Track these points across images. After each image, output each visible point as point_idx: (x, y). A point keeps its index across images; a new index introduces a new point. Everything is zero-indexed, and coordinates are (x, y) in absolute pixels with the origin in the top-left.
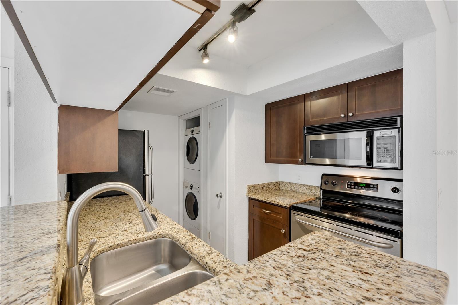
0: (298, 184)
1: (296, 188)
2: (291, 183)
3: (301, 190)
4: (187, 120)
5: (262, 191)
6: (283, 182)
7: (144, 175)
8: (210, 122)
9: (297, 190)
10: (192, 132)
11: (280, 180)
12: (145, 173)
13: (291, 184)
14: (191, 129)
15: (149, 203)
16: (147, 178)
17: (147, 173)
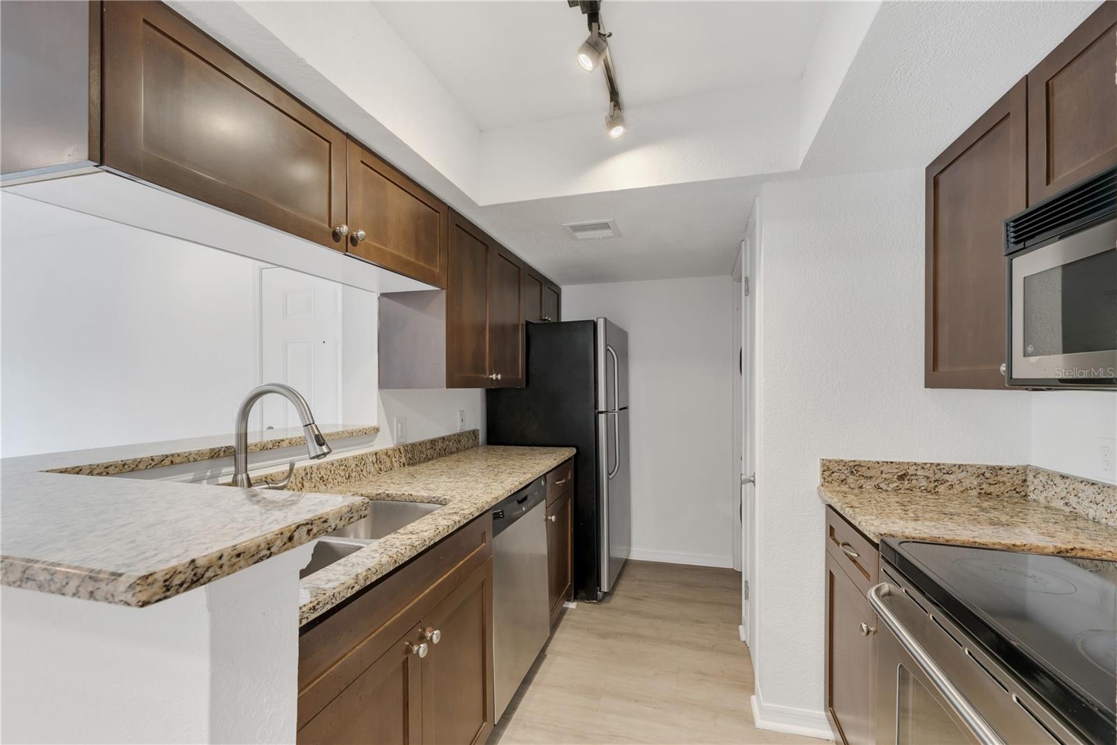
0: (1093, 484)
1: (1086, 503)
2: (1067, 478)
3: (1105, 514)
9: (1092, 514)
13: (1068, 481)
15: (609, 474)
16: (602, 418)
17: (602, 407)
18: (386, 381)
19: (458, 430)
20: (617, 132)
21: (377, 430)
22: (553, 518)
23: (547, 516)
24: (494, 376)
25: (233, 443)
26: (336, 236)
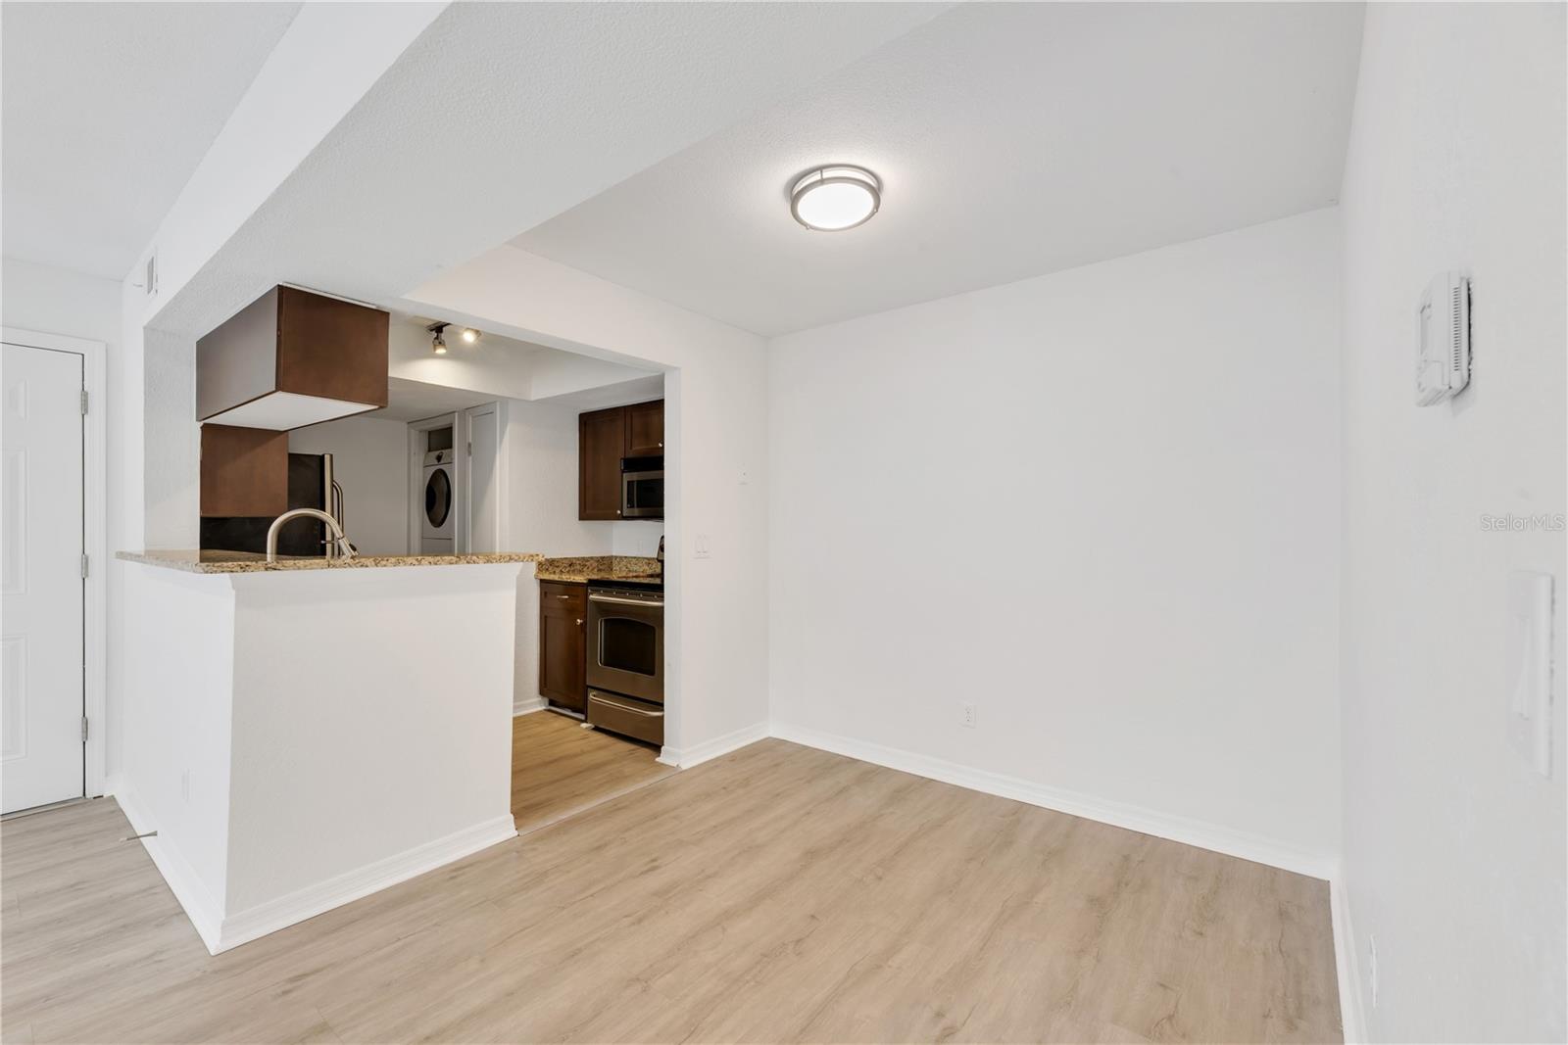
4: (430, 433)
5: (568, 572)
6: (616, 557)
7: (323, 542)
8: (470, 441)
10: (439, 458)
11: (614, 554)
12: (324, 539)
14: (437, 453)
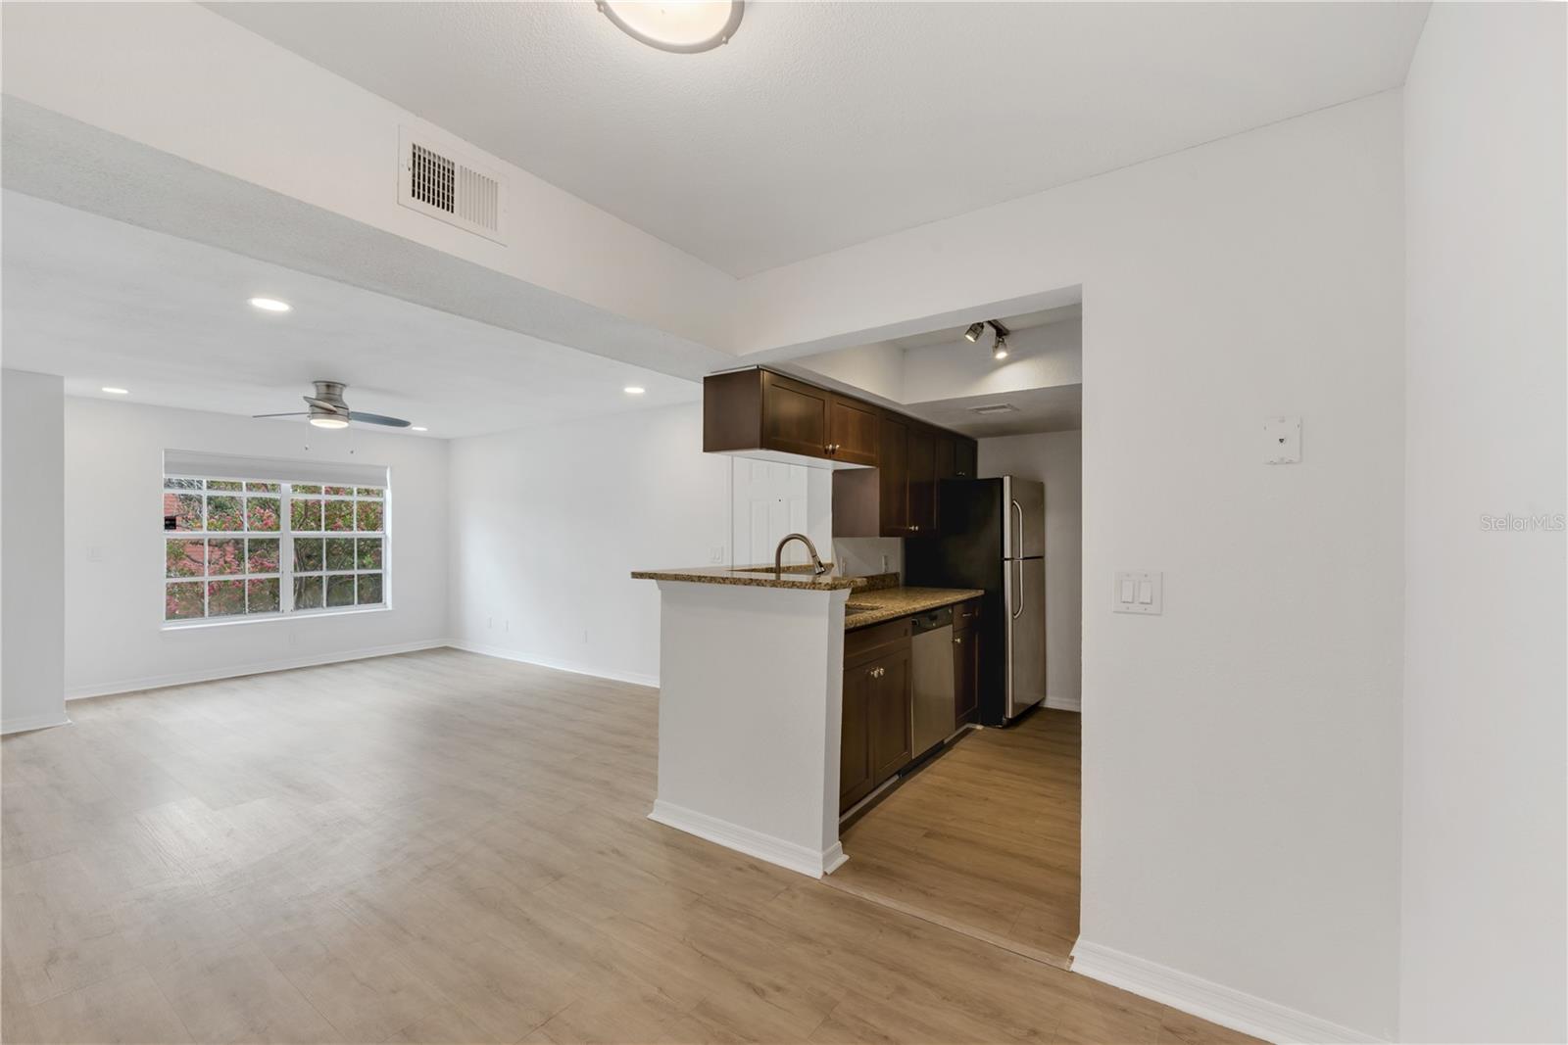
15: (1014, 614)
16: (1007, 564)
17: (1007, 554)
18: (838, 532)
19: (883, 572)
20: (1001, 355)
21: (832, 565)
22: (959, 640)
23: (953, 639)
24: (913, 528)
25: (774, 566)
26: (826, 451)
